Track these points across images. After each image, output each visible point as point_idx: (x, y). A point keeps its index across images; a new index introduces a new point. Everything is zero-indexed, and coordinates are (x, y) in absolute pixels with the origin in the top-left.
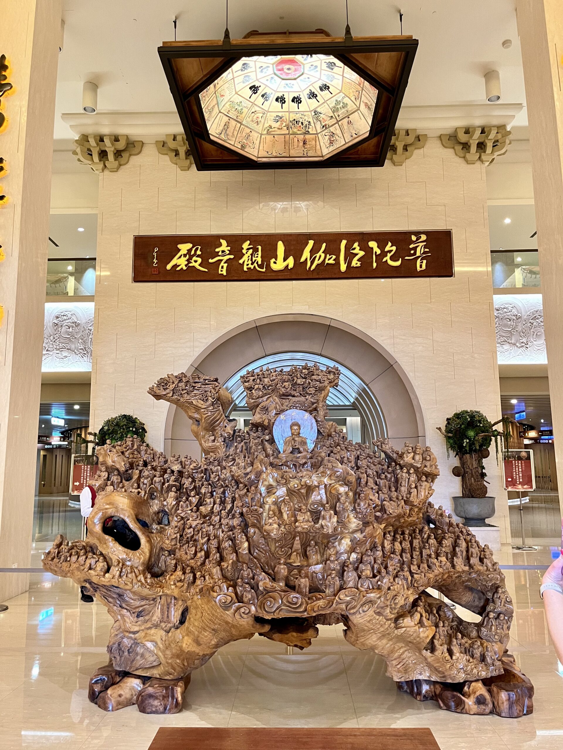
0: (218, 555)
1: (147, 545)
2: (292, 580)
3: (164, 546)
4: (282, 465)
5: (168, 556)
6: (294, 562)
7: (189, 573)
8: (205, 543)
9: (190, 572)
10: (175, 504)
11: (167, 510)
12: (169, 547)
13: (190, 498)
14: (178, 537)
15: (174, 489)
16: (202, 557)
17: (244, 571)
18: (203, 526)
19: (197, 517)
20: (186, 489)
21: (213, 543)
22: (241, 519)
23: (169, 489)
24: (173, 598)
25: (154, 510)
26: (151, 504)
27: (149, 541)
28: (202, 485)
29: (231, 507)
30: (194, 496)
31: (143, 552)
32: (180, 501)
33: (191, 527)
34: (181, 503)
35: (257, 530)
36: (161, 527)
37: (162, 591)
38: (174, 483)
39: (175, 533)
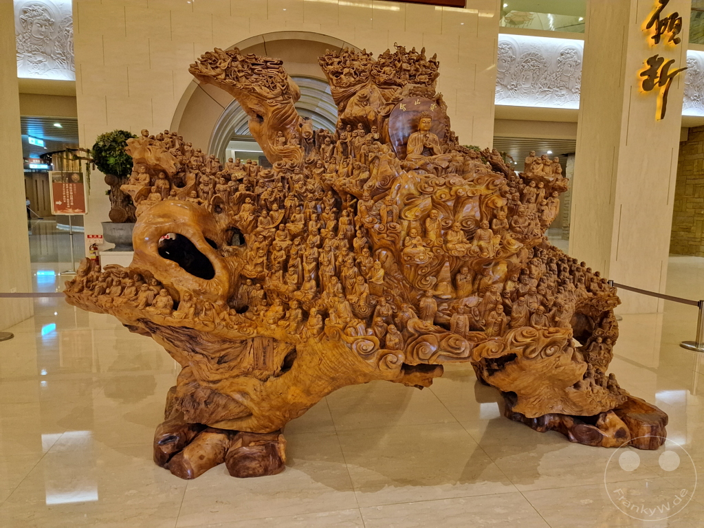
0: (340, 285)
1: (224, 272)
2: (440, 317)
3: (246, 273)
4: (419, 169)
5: (251, 285)
6: (444, 294)
7: (296, 309)
8: (312, 269)
9: (298, 308)
10: (253, 220)
11: (240, 228)
12: (254, 275)
13: (271, 212)
14: (265, 261)
15: (248, 200)
16: (311, 288)
17: (381, 306)
18: (299, 247)
19: (286, 237)
20: (265, 200)
21: (327, 270)
22: (364, 239)
23: (242, 199)
24: (271, 340)
25: (222, 227)
26: (217, 219)
27: (225, 267)
28: (285, 197)
29: (335, 225)
30: (277, 211)
31: (220, 281)
32: (259, 216)
33: (281, 250)
34: (261, 218)
35: (390, 254)
36: (233, 249)
37: (255, 331)
38: (248, 192)
39: (261, 257)
